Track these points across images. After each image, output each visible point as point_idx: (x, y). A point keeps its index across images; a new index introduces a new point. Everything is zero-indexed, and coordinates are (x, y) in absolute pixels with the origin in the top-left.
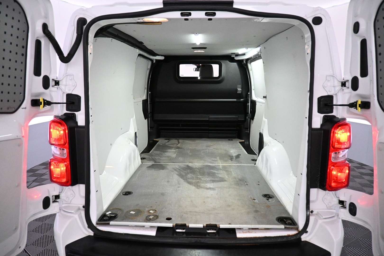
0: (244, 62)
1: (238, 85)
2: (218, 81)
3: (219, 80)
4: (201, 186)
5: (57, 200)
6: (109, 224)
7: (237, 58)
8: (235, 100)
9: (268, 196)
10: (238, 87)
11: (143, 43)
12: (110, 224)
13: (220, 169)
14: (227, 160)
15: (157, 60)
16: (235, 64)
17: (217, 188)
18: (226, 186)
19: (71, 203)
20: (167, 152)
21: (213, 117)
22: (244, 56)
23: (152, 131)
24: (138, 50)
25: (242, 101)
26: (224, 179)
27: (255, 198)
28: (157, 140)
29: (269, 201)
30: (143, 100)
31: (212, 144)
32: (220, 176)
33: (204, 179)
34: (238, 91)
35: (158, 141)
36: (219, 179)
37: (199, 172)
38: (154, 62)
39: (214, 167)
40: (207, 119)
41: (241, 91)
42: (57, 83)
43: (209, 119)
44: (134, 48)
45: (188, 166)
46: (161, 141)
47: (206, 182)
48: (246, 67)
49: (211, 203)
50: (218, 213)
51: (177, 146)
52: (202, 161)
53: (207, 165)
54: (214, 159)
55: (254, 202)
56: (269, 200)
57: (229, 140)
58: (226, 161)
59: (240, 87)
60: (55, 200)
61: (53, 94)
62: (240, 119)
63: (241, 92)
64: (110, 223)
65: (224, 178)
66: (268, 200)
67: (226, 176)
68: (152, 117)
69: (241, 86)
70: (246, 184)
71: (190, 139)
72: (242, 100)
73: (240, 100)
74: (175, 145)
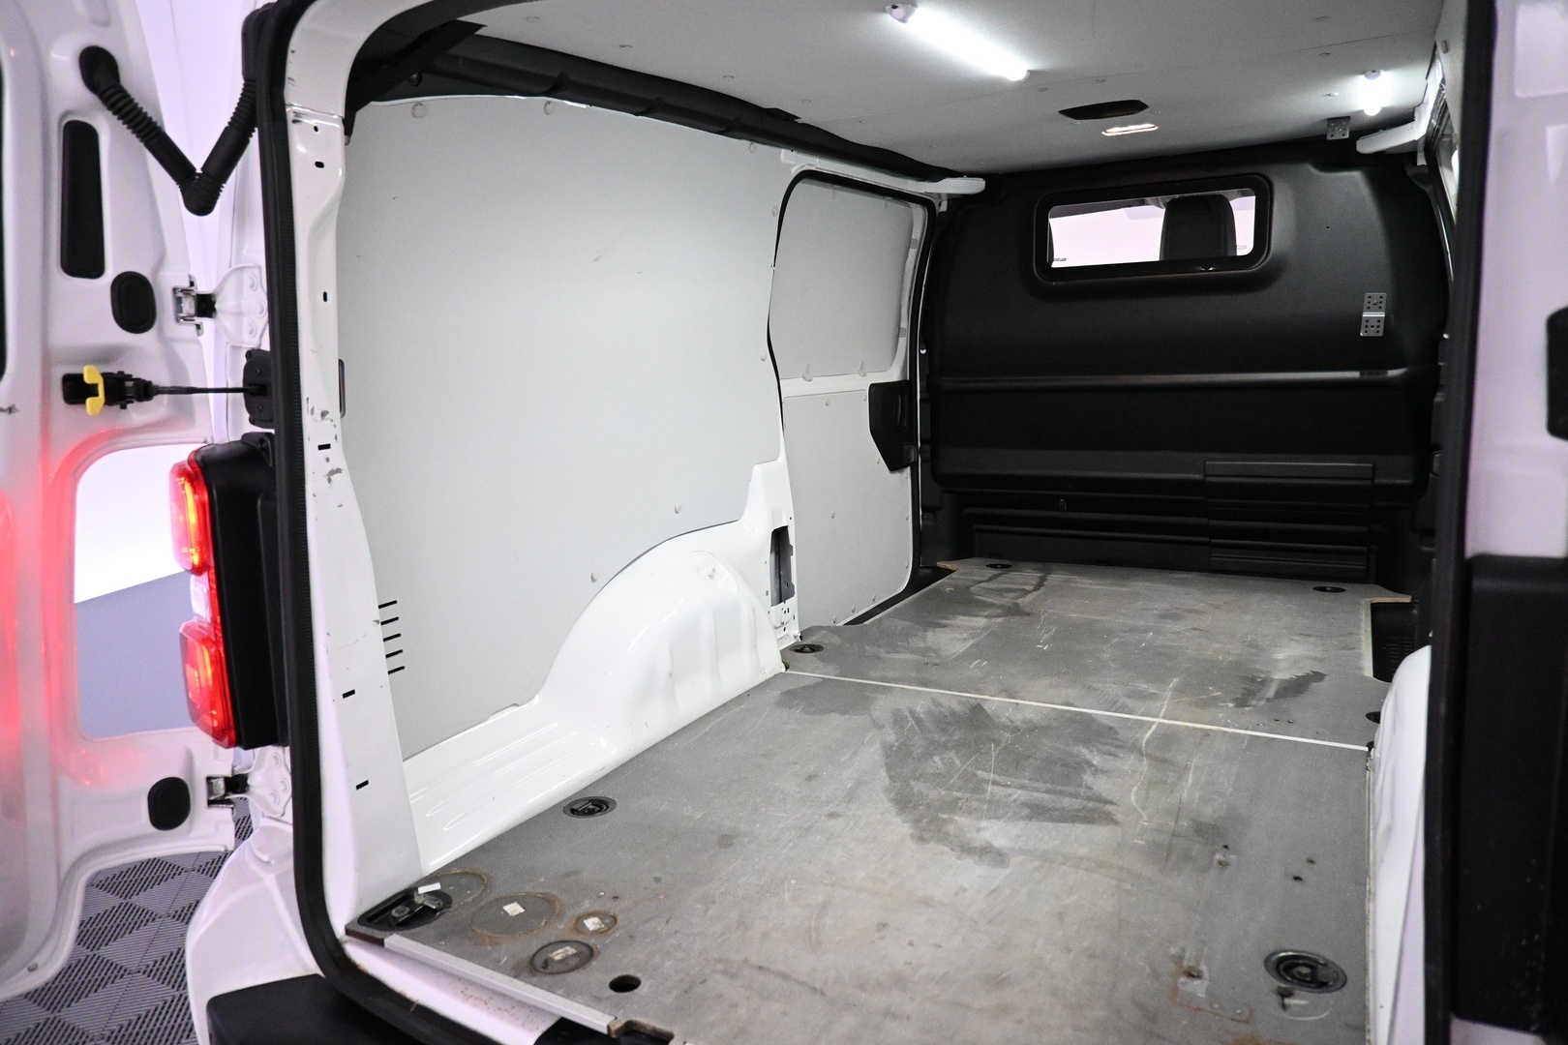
0: (1421, 161)
1: (1368, 294)
2: (1247, 275)
3: (1253, 269)
4: (951, 829)
5: (233, 797)
6: (380, 943)
7: (1368, 146)
8: (1355, 374)
9: (1305, 970)
10: (1366, 305)
11: (797, 118)
12: (386, 945)
13: (1135, 749)
14: (1216, 698)
15: (956, 201)
16: (1356, 176)
17: (1021, 858)
18: (1082, 851)
19: (283, 818)
20: (945, 626)
21: (1225, 467)
22: (1409, 125)
23: (929, 523)
24: (783, 150)
25: (1394, 378)
26: (1109, 808)
27: (1203, 968)
28: (949, 565)
29: (1284, 1007)
30: (872, 386)
31: (1200, 606)
32: (1102, 786)
33: (997, 789)
34: (1364, 323)
35: (948, 572)
36: (1077, 804)
37: (1006, 747)
38: (944, 207)
39: (1111, 728)
40: (1197, 476)
41: (1382, 324)
42: (206, 306)
43: (1206, 476)
44: (749, 143)
45: (977, 709)
46: (966, 573)
47: (996, 810)
48: (1428, 189)
49: (911, 944)
50: (894, 1016)
51: (1020, 601)
52: (1071, 693)
53: (1081, 713)
54: (1143, 686)
55: (1175, 990)
56: (1287, 1001)
57: (1323, 589)
58: (1209, 703)
59: (1383, 305)
60: (225, 795)
61: (185, 353)
62: (1385, 481)
63: (1381, 330)
64: (386, 941)
65: (1111, 803)
66: (1284, 994)
67: (1135, 789)
68: (932, 461)
69: (1384, 300)
70: (1218, 857)
71: (1110, 570)
72: (1393, 373)
73: (1381, 377)
74: (1012, 595)
